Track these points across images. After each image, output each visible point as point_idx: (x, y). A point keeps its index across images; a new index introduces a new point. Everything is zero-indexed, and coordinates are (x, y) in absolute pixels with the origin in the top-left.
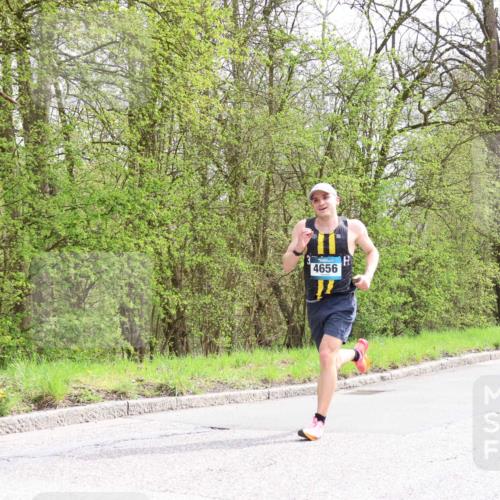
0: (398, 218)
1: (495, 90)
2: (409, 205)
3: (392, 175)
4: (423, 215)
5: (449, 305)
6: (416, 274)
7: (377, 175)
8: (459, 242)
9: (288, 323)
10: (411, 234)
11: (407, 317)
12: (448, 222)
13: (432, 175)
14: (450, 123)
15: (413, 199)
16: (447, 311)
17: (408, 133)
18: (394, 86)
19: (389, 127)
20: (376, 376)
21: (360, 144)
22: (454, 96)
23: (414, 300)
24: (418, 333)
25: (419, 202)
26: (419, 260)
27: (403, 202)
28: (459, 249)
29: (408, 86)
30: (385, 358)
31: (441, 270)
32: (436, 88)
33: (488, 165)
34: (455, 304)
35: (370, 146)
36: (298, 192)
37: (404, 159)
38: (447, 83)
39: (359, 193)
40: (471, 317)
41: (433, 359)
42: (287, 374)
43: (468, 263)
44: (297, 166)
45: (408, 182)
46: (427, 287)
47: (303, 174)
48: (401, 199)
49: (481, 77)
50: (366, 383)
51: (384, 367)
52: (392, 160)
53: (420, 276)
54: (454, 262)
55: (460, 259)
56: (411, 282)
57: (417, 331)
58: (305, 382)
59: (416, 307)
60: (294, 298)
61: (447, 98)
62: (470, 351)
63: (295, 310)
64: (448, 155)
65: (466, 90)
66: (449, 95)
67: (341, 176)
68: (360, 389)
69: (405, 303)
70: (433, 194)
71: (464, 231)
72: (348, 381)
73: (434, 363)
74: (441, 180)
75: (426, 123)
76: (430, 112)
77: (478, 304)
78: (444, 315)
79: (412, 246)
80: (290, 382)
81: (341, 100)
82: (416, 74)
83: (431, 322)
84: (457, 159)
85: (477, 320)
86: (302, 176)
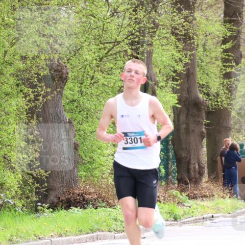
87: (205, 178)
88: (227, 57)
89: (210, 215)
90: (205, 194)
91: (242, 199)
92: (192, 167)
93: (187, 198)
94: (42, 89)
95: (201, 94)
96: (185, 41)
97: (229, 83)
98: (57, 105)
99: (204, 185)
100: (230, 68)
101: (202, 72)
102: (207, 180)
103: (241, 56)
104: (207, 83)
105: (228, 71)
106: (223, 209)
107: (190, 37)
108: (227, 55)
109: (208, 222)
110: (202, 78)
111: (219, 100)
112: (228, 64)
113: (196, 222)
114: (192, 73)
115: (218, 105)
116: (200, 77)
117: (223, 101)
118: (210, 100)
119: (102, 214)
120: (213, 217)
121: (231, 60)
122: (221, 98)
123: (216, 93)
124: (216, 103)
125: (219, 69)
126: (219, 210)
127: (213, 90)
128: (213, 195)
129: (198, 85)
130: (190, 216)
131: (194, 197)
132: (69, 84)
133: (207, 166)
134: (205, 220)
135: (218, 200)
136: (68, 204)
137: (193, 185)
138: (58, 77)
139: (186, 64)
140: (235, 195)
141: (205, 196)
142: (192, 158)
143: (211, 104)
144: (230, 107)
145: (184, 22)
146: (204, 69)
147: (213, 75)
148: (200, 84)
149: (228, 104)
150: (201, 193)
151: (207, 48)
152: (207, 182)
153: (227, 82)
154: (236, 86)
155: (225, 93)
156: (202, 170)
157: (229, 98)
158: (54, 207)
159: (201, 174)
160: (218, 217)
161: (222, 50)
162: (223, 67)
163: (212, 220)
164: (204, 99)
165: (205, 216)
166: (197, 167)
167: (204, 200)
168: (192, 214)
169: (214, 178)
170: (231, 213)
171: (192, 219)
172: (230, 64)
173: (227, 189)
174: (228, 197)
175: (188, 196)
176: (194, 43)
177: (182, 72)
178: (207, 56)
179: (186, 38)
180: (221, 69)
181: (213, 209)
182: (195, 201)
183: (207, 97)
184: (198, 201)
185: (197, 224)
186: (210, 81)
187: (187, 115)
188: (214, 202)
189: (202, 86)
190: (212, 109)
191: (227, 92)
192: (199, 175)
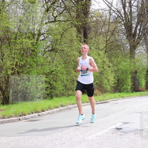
0: (45, 56)
1: (79, 10)
2: (49, 51)
3: (43, 40)
4: (54, 55)
5: (63, 88)
6: (51, 76)
7: (37, 40)
8: (67, 65)
9: (3, 95)
10: (50, 61)
11: (48, 92)
12: (63, 57)
13: (57, 40)
14: (64, 21)
15: (51, 49)
16: (63, 90)
17: (49, 24)
18: (43, 6)
19: (41, 21)
20: (36, 114)
21: (31, 27)
22: (65, 11)
23: (51, 86)
24: (52, 98)
25: (53, 50)
26: (53, 71)
27: (47, 50)
28: (67, 67)
29: (48, 7)
30: (40, 107)
31: (61, 75)
32: (59, 8)
33: (77, 37)
34: (65, 87)
35: (34, 29)
36: (7, 45)
37: (47, 34)
38: (63, 6)
39: (31, 46)
40: (71, 92)
41: (57, 108)
42: (2, 115)
43: (70, 72)
44: (7, 35)
45: (49, 42)
46: (56, 81)
47: (9, 38)
48: (46, 49)
49: (75, 5)
50: (33, 117)
51: (39, 111)
52: (43, 34)
53: (53, 77)
54: (65, 72)
55: (67, 71)
56: (50, 80)
57: (52, 97)
58: (9, 117)
59: (52, 89)
60: (5, 86)
61: (63, 12)
62: (71, 104)
63: (6, 90)
64: (63, 33)
65: (69, 9)
66: (63, 11)
67: (24, 39)
68: (30, 119)
69: (48, 87)
70: (58, 47)
71: (69, 61)
72: (26, 117)
73: (58, 109)
74: (61, 42)
75: (55, 21)
76: (57, 16)
77: (74, 87)
78: (61, 91)
79: (50, 66)
80: (4, 118)
81: (23, 11)
82: (52, 2)
83: (57, 94)
84: (66, 34)
85: (73, 93)
86: (8, 39)
94: (134, 74)
98: (136, 76)
119: (143, 93)
132: (138, 73)
136: (138, 91)
138: (136, 72)
158: (135, 92)
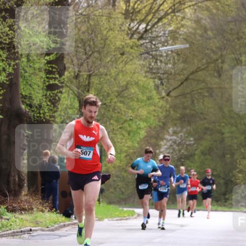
87: (25, 192)
88: (50, 69)
89: (29, 228)
90: (24, 207)
91: (60, 213)
92: (12, 179)
93: (6, 210)
95: (24, 105)
96: (9, 50)
97: (52, 95)
99: (24, 198)
100: (53, 80)
101: (25, 82)
102: (26, 193)
103: (65, 68)
104: (29, 94)
105: (51, 83)
106: (41, 222)
107: (14, 46)
108: (51, 67)
109: (26, 236)
110: (25, 89)
111: (41, 112)
112: (51, 76)
113: (14, 236)
114: (15, 84)
115: (41, 117)
116: (23, 88)
117: (45, 113)
118: (33, 111)
120: (31, 230)
121: (55, 72)
122: (43, 109)
123: (38, 104)
124: (38, 115)
125: (42, 80)
126: (37, 223)
127: (36, 102)
128: (32, 209)
129: (20, 96)
130: (8, 229)
131: (13, 211)
133: (26, 179)
134: (23, 233)
135: (37, 213)
137: (12, 198)
139: (10, 74)
140: (54, 209)
141: (24, 210)
142: (12, 170)
143: (34, 115)
144: (53, 119)
145: (9, 31)
146: (27, 80)
147: (35, 87)
148: (22, 95)
149: (51, 117)
150: (20, 206)
151: (31, 58)
152: (27, 195)
153: (50, 94)
154: (59, 98)
155: (48, 105)
156: (22, 183)
157: (51, 110)
159: (21, 187)
160: (36, 230)
161: (46, 62)
162: (46, 79)
163: (30, 234)
164: (26, 111)
165: (23, 229)
166: (17, 179)
167: (22, 214)
168: (10, 227)
169: (34, 191)
170: (50, 226)
171: (10, 232)
172: (54, 76)
173: (46, 202)
174: (47, 211)
175: (7, 208)
176: (18, 52)
177: (5, 81)
178: (30, 66)
179: (10, 47)
180: (44, 81)
181: (32, 222)
182: (14, 214)
183: (29, 108)
184: (17, 215)
185: (15, 237)
186: (32, 92)
187: (9, 125)
188: (33, 215)
189: (25, 97)
190: (34, 121)
191: (49, 103)
192: (18, 188)
